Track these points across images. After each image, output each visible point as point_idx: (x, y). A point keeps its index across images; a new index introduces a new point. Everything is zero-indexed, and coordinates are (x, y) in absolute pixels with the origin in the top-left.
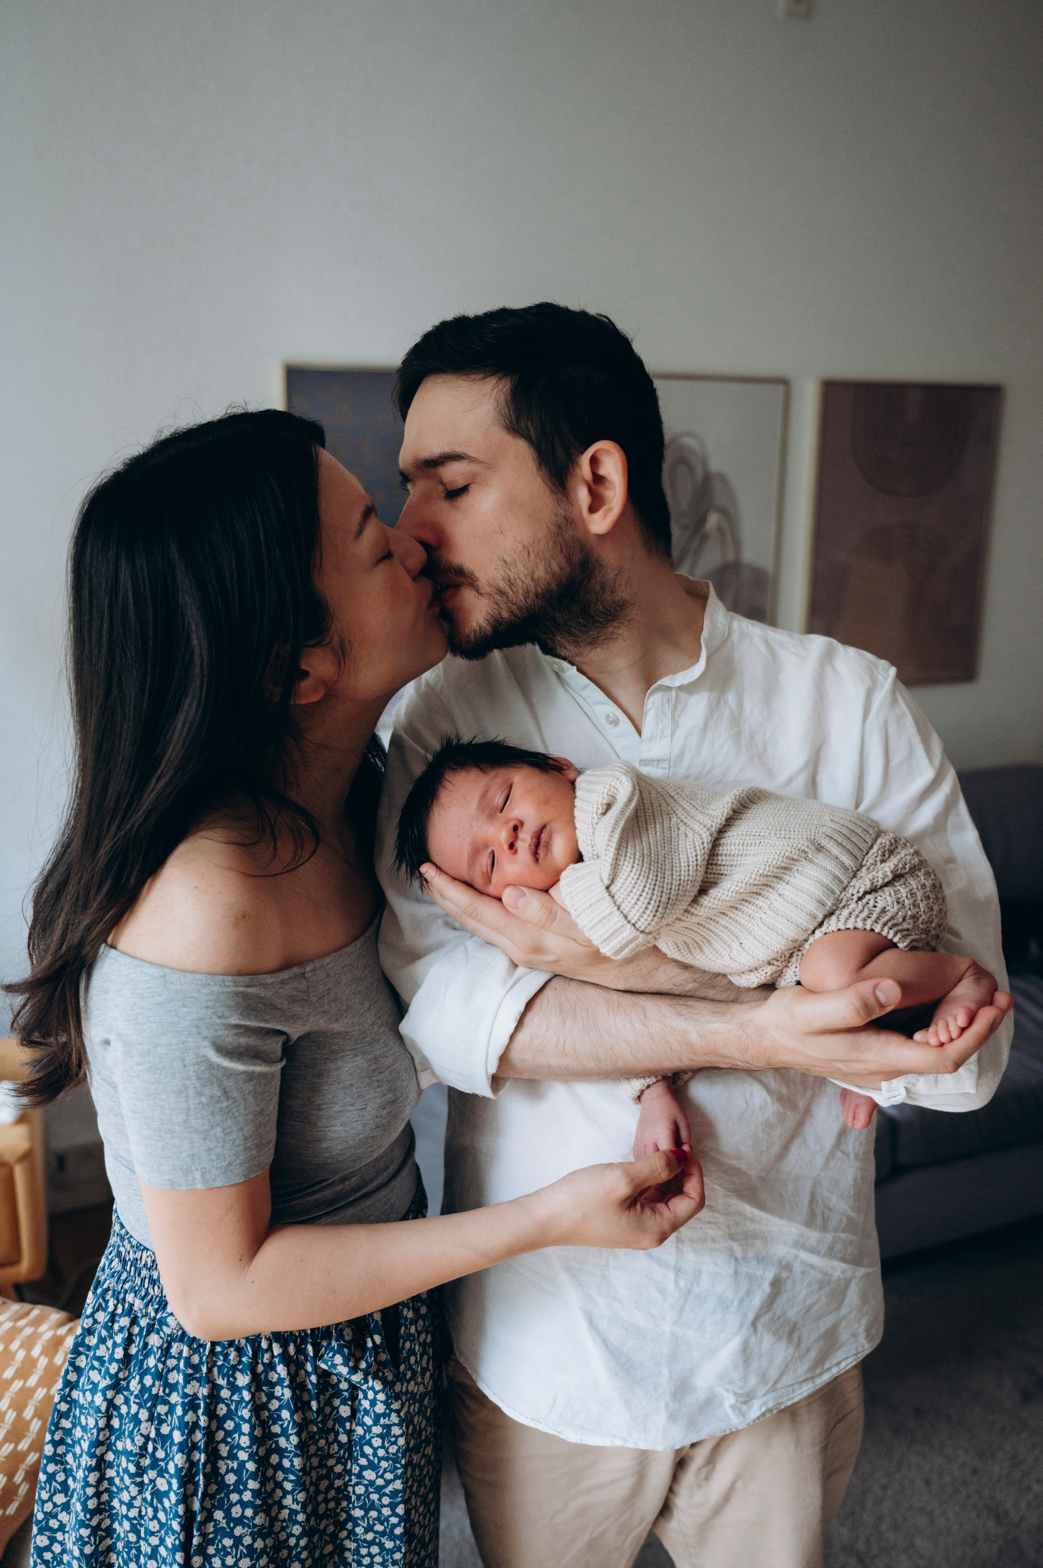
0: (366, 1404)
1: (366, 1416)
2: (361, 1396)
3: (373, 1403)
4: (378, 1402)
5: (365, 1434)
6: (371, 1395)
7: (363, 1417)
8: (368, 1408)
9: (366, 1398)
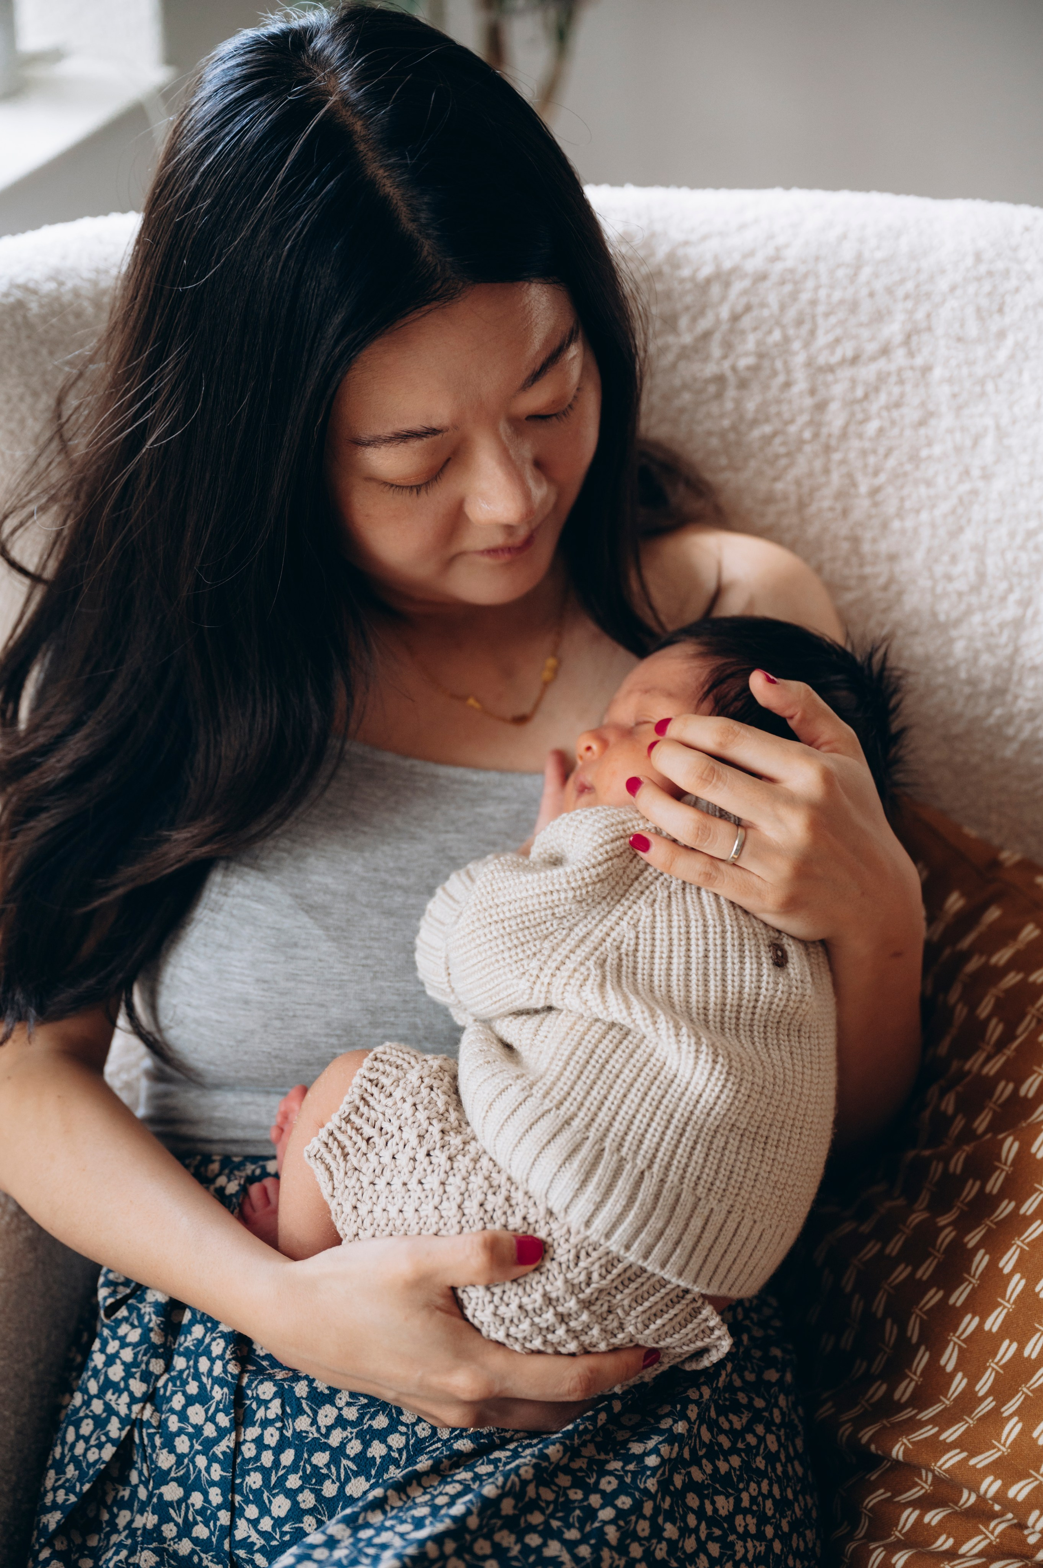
0: (98, 1360)
1: (92, 1380)
2: (97, 1345)
3: (110, 1360)
4: (118, 1361)
5: (81, 1407)
6: (113, 1347)
7: (89, 1378)
8: (100, 1366)
9: (102, 1350)
